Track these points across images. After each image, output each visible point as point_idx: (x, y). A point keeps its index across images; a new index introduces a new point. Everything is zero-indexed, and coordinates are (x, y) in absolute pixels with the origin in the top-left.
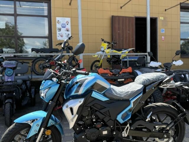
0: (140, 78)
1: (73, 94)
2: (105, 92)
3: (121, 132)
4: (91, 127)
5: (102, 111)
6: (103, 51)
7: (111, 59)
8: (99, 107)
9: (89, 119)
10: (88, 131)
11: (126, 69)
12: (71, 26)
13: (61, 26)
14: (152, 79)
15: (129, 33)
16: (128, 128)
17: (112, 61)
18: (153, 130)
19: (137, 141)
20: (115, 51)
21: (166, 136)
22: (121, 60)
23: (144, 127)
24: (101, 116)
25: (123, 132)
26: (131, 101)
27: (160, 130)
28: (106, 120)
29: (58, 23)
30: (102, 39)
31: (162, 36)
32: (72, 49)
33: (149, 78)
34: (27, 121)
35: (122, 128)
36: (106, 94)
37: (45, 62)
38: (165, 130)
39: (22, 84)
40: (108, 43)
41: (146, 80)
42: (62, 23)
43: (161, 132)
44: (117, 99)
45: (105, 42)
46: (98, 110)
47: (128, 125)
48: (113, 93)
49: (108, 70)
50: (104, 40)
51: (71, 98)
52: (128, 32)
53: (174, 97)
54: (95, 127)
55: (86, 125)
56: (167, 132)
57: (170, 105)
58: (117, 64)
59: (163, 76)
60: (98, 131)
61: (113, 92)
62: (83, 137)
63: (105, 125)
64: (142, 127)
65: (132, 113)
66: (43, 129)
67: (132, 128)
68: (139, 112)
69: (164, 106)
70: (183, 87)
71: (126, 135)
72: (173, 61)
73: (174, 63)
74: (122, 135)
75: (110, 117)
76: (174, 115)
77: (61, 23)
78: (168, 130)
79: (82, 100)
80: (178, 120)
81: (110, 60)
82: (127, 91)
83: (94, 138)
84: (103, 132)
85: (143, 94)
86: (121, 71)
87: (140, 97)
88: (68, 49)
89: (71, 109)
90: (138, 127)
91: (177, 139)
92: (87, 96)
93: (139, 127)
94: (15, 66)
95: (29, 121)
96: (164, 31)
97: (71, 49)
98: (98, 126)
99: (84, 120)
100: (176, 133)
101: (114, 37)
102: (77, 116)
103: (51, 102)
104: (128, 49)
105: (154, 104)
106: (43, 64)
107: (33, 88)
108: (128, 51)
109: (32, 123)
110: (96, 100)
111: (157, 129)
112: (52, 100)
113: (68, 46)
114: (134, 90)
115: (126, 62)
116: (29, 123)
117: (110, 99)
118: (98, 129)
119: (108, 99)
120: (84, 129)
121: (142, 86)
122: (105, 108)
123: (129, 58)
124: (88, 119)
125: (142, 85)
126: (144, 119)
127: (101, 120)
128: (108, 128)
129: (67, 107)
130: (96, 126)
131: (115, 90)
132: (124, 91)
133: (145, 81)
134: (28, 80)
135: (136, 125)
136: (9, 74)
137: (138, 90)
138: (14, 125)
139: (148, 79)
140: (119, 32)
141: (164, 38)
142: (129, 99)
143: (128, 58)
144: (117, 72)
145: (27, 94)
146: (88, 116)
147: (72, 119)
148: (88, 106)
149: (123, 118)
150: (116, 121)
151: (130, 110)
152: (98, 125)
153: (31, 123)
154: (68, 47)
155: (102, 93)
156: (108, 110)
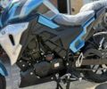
1: (12, 17)
4: (40, 61)
9: (37, 53)
26: (84, 27)
35: (75, 58)
47: (82, 54)
54: (45, 60)
74: (75, 65)
75: (63, 46)
84: (55, 64)
85: (95, 19)
89: (11, 37)
102: (21, 46)
117: (61, 26)
118: (49, 62)
120: (31, 64)
122: (56, 36)
127: (51, 51)
128: (60, 60)
142: (81, 25)
146: (35, 48)
149: (77, 46)
156: (60, 39)
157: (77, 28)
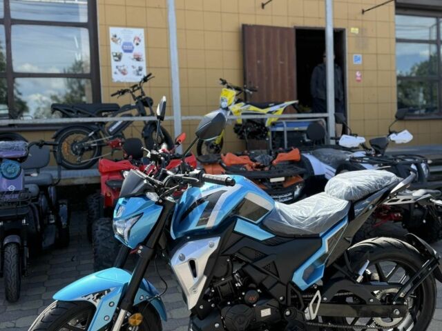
0: (338, 185)
1: (193, 226)
2: (263, 219)
3: (302, 309)
4: (233, 302)
5: (260, 264)
6: (227, 109)
7: (244, 127)
8: (253, 255)
9: (228, 284)
10: (228, 313)
11: (287, 154)
12: (147, 48)
13: (123, 47)
14: (367, 188)
15: (282, 65)
16: (317, 298)
17: (247, 131)
18: (372, 300)
19: (336, 326)
20: (252, 108)
21: (398, 313)
22: (267, 130)
23: (350, 293)
24: (257, 276)
25: (307, 309)
26: (323, 239)
27: (384, 298)
28: (267, 284)
29: (114, 41)
30: (221, 79)
31: (357, 70)
32: (152, 104)
33: (361, 184)
34: (85, 296)
35: (304, 301)
36: (266, 223)
37: (85, 136)
38: (396, 298)
39: (38, 196)
40: (237, 89)
41: (353, 188)
42: (123, 41)
43: (388, 304)
44: (292, 235)
45: (229, 87)
46: (250, 262)
47: (318, 293)
48: (284, 222)
49: (247, 157)
50: (228, 81)
51: (188, 238)
52: (281, 62)
53: (396, 215)
54: (243, 302)
55: (221, 298)
56: (399, 302)
57: (404, 242)
58: (257, 139)
59: (390, 178)
60: (250, 310)
61: (283, 219)
62: (217, 325)
63: (266, 296)
64: (346, 294)
65: (326, 264)
66: (122, 312)
67: (325, 299)
68: (341, 261)
69: (391, 245)
70: (431, 202)
71: (313, 317)
72: (391, 133)
73: (393, 137)
74: (304, 316)
75: (278, 277)
76: (412, 263)
77: (122, 43)
78: (403, 299)
79: (216, 242)
80: (422, 275)
81: (241, 129)
82: (313, 216)
83: (241, 326)
84: (262, 311)
85: (349, 221)
86: (275, 158)
87: (343, 228)
88: (141, 105)
89: (192, 264)
90: (337, 295)
91: (419, 317)
92: (225, 232)
93: (340, 294)
94: (24, 154)
95: (91, 296)
96: (359, 59)
97: (149, 104)
98: (251, 299)
99: (216, 285)
100: (418, 303)
101: (248, 74)
102: (205, 278)
103: (141, 247)
104: (283, 102)
105: (370, 240)
106: (81, 142)
107: (62, 204)
108: (283, 109)
109: (98, 300)
110: (246, 238)
111: (378, 297)
112: (144, 243)
113: (140, 97)
114: (328, 213)
115: (281, 133)
116: (91, 301)
117: (277, 236)
118: (251, 305)
119: (272, 236)
120: (216, 306)
121: (346, 202)
122: (266, 256)
123: (287, 126)
124: (226, 284)
125: (346, 199)
126: (352, 278)
127: (256, 284)
128: (273, 302)
129: (182, 258)
130: (246, 298)
131: (287, 213)
132: (305, 215)
133: (351, 192)
134: (51, 185)
135: (334, 291)
136: (11, 173)
137: (339, 213)
138: (53, 305)
139: (358, 187)
140: (259, 62)
141: (361, 76)
142: (319, 234)
143: (285, 125)
144: (266, 161)
145: (49, 220)
146: (225, 276)
147: (193, 287)
148: (227, 255)
149: (307, 279)
150: (290, 286)
151: (321, 259)
152: (251, 297)
153: (95, 301)
154: (142, 101)
155: (256, 222)
156: (274, 262)
157: (306, 240)
